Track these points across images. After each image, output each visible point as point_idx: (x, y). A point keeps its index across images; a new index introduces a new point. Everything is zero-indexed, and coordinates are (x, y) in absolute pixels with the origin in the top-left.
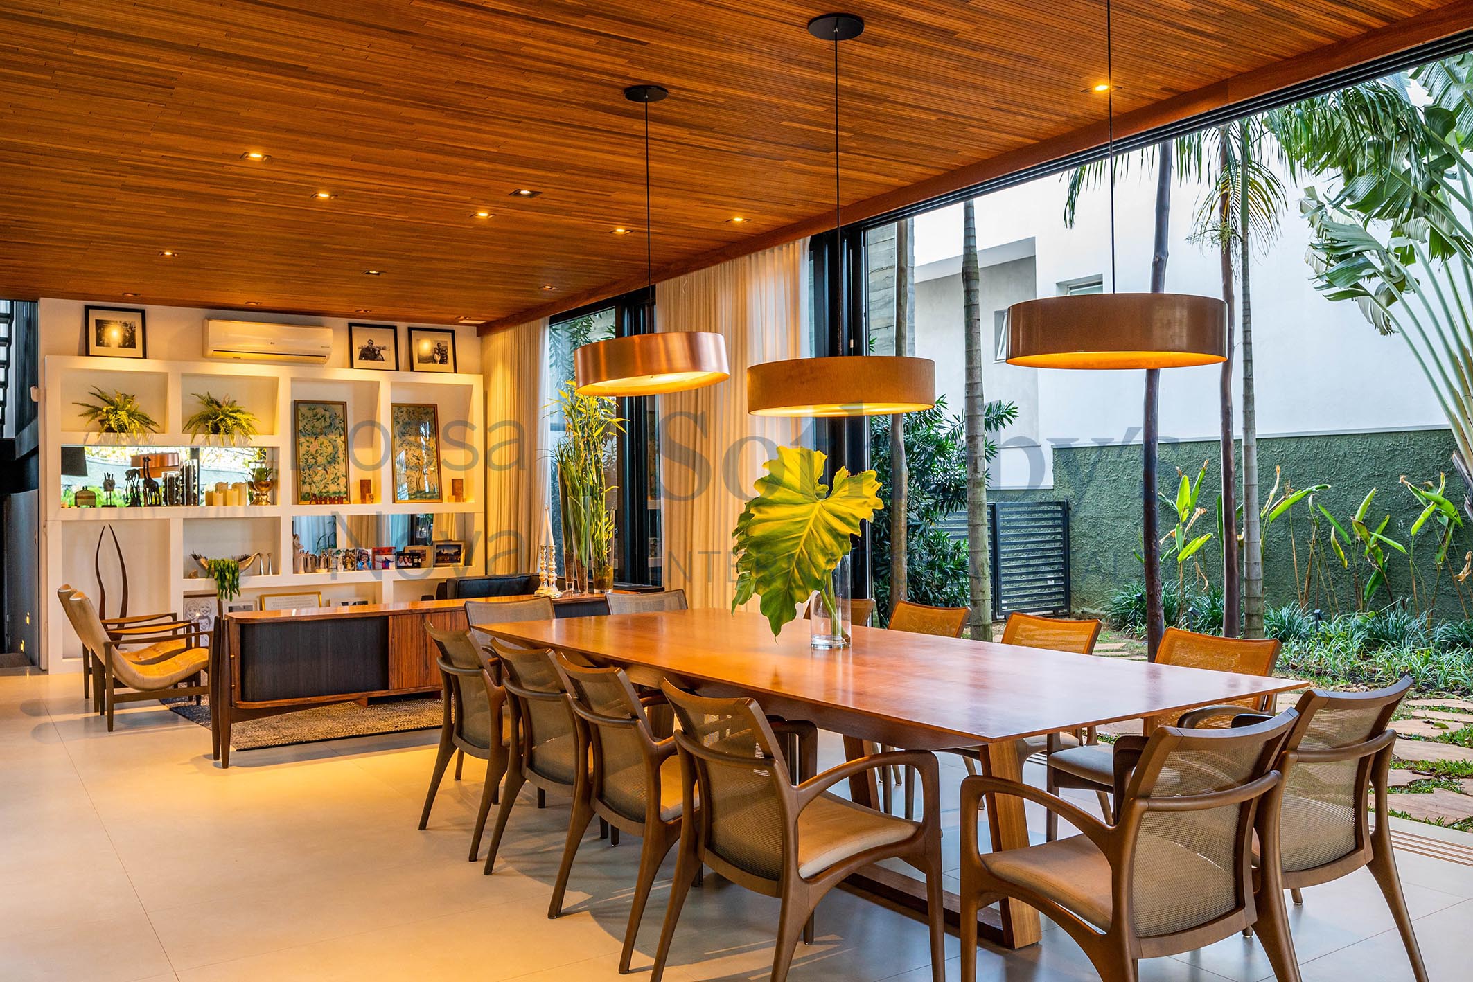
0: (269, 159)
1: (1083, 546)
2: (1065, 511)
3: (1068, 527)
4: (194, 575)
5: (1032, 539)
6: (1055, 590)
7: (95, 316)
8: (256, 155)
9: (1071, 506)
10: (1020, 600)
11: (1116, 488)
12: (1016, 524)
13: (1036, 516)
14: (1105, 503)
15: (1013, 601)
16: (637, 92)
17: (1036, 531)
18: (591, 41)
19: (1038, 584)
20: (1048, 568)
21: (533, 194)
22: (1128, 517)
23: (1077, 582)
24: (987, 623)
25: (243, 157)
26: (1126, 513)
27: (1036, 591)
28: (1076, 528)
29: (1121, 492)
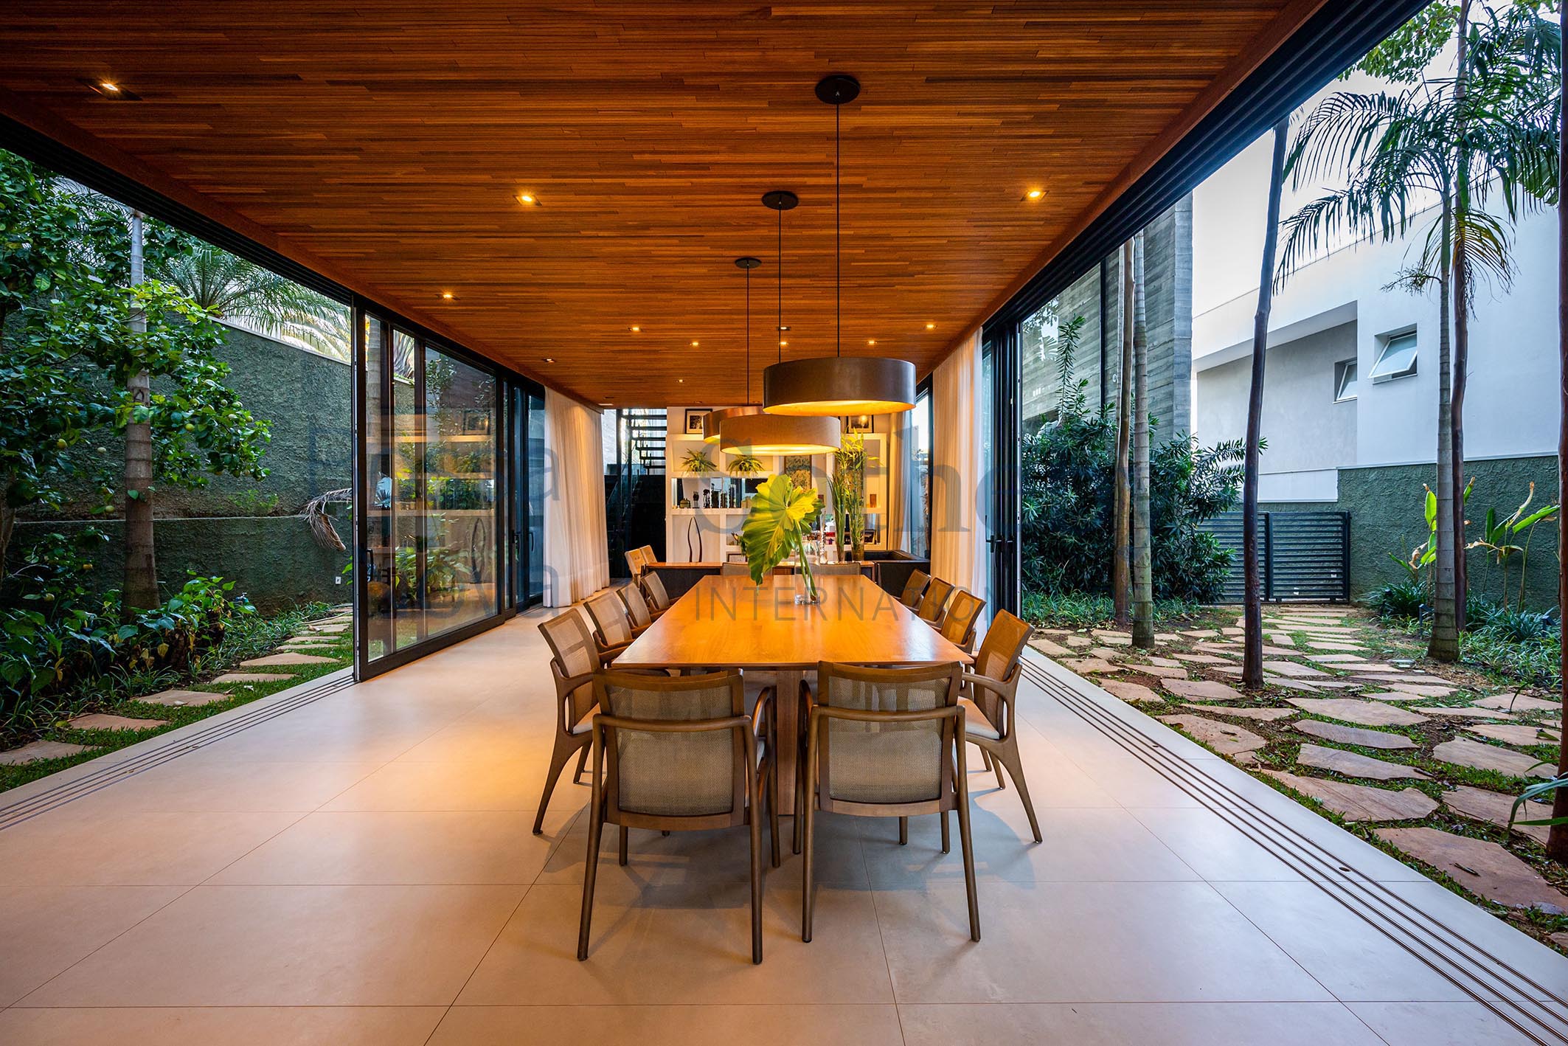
0: (642, 330)
1: (1361, 549)
2: (1346, 519)
3: (1349, 532)
4: (732, 544)
5: (1320, 541)
6: (1336, 582)
7: (690, 414)
8: (636, 329)
9: (1352, 515)
10: (1309, 588)
11: (1391, 502)
12: (1307, 529)
13: (1323, 523)
14: (1381, 513)
15: (1304, 588)
16: (744, 262)
17: (1323, 535)
18: (676, 241)
19: (1324, 576)
20: (1332, 565)
21: (788, 329)
22: (1400, 526)
23: (1355, 577)
24: (1147, 600)
25: (629, 330)
26: (1399, 522)
27: (1322, 582)
28: (1356, 534)
29: (1395, 504)
